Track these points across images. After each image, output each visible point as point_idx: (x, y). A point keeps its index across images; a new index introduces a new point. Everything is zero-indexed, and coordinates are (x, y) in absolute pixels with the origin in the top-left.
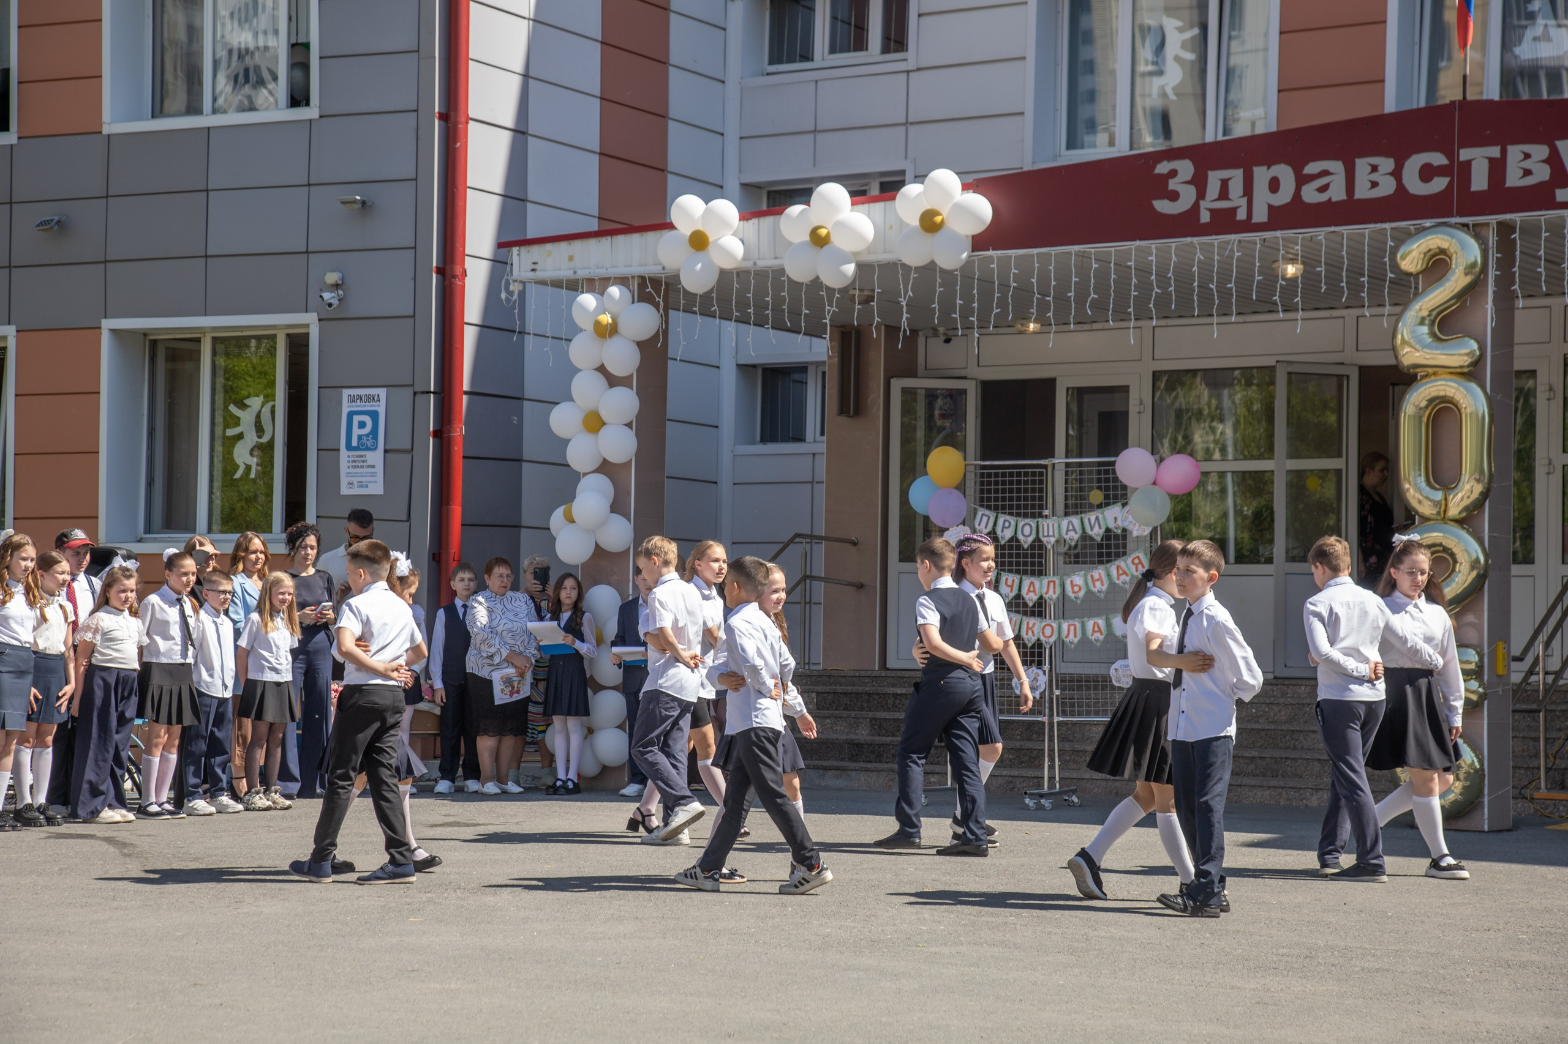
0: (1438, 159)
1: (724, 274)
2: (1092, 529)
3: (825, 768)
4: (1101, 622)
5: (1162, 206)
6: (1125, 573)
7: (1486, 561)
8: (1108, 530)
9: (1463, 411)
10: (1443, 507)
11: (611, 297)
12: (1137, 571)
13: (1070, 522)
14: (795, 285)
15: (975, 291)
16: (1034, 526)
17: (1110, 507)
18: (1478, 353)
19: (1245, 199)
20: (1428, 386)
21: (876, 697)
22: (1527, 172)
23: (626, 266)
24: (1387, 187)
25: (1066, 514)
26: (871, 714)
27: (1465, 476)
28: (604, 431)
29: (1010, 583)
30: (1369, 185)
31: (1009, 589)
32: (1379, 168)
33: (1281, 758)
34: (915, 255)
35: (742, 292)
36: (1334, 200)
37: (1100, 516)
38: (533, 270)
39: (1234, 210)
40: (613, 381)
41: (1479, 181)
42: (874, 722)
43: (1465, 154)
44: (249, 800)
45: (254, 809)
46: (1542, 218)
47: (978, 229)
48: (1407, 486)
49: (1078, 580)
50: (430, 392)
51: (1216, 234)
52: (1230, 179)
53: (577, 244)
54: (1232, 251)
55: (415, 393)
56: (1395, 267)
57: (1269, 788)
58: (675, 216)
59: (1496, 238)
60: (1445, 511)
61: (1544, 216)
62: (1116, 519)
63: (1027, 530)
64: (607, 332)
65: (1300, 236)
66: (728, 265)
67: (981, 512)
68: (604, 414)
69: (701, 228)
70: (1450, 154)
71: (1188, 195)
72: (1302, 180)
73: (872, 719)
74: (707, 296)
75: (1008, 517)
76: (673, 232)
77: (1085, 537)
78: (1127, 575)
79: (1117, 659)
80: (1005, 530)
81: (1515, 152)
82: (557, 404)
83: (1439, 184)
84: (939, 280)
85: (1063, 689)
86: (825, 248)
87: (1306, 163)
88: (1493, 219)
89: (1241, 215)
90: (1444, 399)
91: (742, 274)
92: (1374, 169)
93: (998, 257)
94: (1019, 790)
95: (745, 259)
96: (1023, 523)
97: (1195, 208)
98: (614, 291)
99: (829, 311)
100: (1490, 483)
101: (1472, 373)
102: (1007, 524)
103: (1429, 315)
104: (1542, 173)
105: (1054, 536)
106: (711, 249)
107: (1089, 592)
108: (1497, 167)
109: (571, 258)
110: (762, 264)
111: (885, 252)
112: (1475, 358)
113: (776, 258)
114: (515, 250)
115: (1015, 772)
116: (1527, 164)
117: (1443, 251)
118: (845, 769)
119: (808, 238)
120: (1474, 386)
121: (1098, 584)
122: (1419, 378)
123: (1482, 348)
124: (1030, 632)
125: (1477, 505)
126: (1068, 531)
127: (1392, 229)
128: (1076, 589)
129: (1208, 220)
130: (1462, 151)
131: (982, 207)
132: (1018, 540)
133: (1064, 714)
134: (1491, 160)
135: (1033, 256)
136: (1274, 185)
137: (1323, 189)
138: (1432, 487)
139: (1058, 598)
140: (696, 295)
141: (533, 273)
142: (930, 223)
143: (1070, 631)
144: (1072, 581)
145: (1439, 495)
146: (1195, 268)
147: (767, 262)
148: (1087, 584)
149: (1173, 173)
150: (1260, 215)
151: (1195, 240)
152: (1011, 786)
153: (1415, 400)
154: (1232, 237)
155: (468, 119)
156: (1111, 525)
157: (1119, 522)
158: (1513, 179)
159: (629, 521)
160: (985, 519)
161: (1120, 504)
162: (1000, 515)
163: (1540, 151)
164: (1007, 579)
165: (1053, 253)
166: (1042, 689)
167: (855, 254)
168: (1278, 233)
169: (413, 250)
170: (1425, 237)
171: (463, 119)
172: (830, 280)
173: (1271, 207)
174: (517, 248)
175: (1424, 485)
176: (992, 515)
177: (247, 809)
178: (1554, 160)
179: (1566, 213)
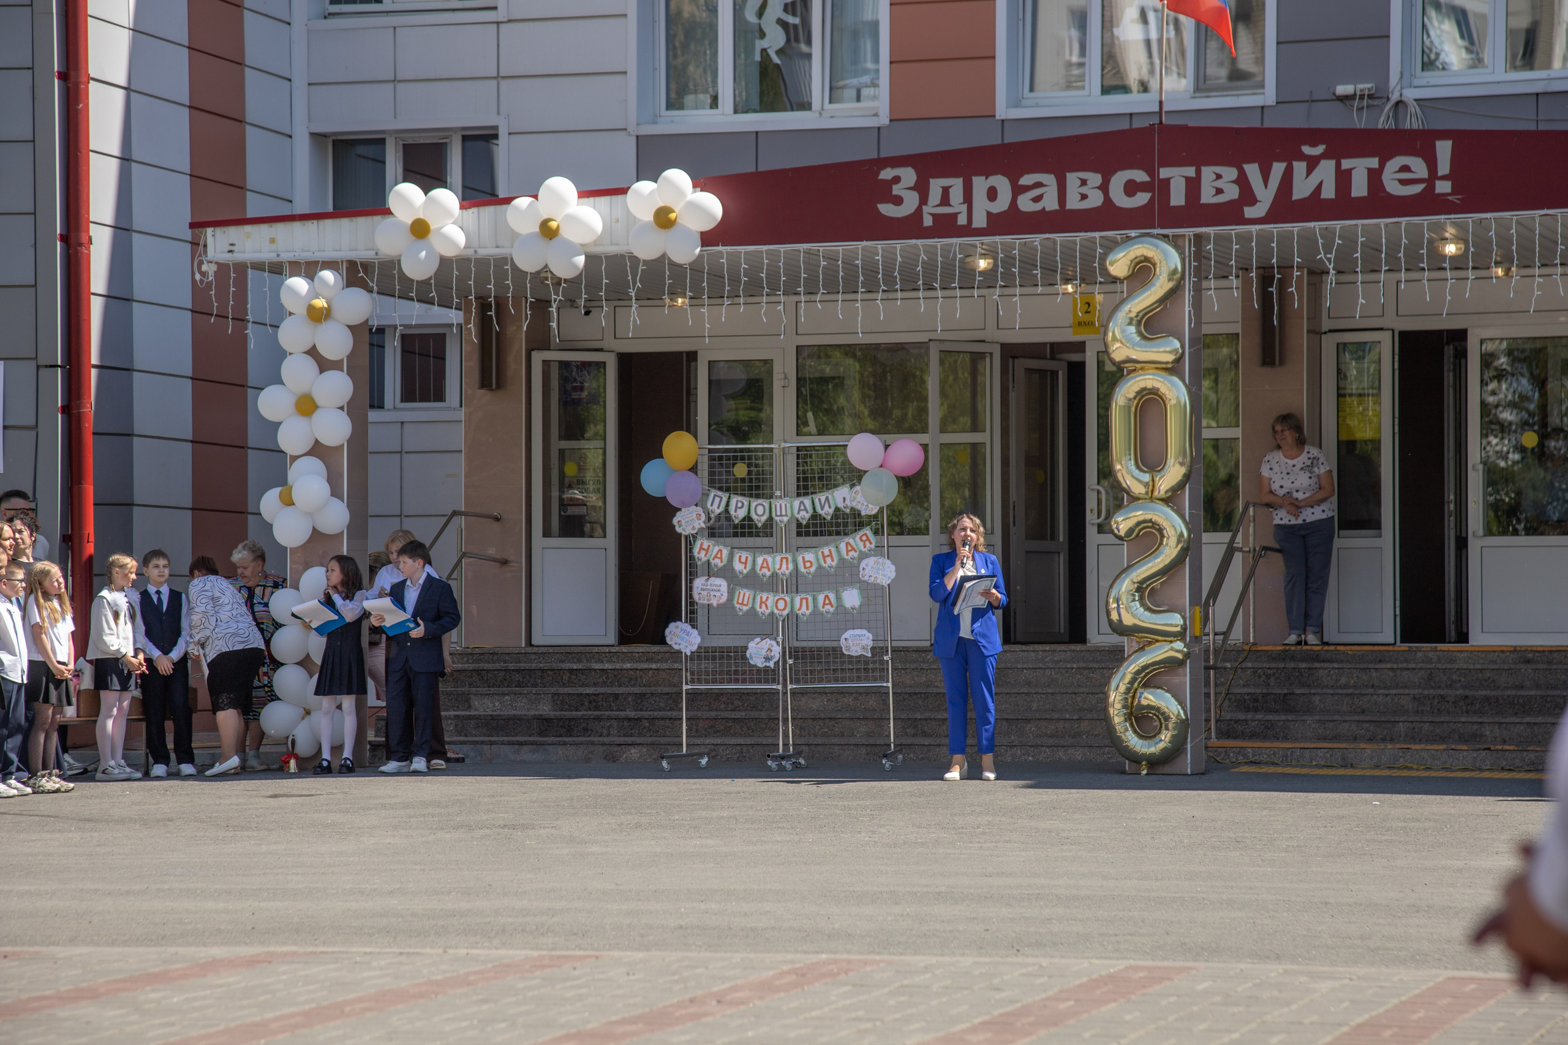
0: (1141, 176)
1: (444, 262)
2: (822, 508)
3: (521, 744)
4: (832, 596)
5: (887, 209)
6: (853, 549)
7: (1189, 535)
8: (837, 509)
9: (1167, 402)
10: (1152, 486)
11: (324, 282)
12: (865, 547)
13: (802, 502)
14: (518, 273)
15: (705, 283)
16: (767, 506)
17: (839, 488)
18: (1180, 351)
19: (966, 205)
20: (1138, 379)
21: (551, 673)
22: (1219, 191)
23: (334, 250)
24: (1095, 200)
25: (799, 495)
26: (553, 690)
27: (1171, 460)
28: (317, 416)
29: (743, 560)
30: (1079, 197)
31: (743, 565)
32: (1088, 182)
34: (647, 249)
35: (463, 280)
36: (1047, 209)
37: (830, 497)
38: (230, 251)
39: (954, 216)
40: (324, 365)
41: (1178, 198)
42: (556, 698)
43: (1164, 173)
44: (35, 784)
45: (43, 792)
46: (1233, 232)
47: (708, 226)
48: (1118, 467)
49: (809, 556)
50: (58, 366)
51: (938, 238)
52: (950, 187)
53: (280, 228)
54: (955, 252)
55: (38, 367)
56: (1104, 271)
58: (392, 202)
59: (1193, 249)
60: (1152, 492)
61: (1234, 230)
62: (844, 499)
63: (760, 510)
64: (317, 316)
65: (1018, 241)
66: (449, 253)
67: (713, 492)
68: (319, 398)
69: (422, 216)
70: (1151, 173)
71: (911, 201)
72: (1018, 191)
73: (554, 695)
74: (425, 283)
75: (740, 498)
76: (389, 220)
77: (815, 516)
78: (856, 551)
79: (846, 630)
80: (738, 510)
81: (1208, 172)
82: (262, 389)
83: (1142, 199)
84: (667, 273)
85: (796, 658)
86: (553, 240)
87: (1022, 176)
88: (1189, 232)
89: (962, 220)
90: (1151, 391)
91: (463, 262)
92: (1084, 182)
93: (727, 253)
94: (722, 757)
95: (465, 247)
96: (756, 503)
97: (919, 212)
98: (328, 275)
99: (555, 299)
100: (1191, 466)
102: (740, 505)
103: (1137, 316)
104: (1232, 193)
105: (786, 515)
106: (432, 238)
107: (820, 567)
108: (1193, 186)
109: (272, 241)
110: (483, 252)
111: (612, 244)
112: (1178, 355)
113: (497, 247)
114: (209, 231)
115: (719, 741)
116: (1219, 184)
117: (1147, 259)
118: (542, 744)
119: (537, 230)
120: (1176, 379)
121: (828, 560)
122: (1125, 373)
123: (1183, 347)
124: (764, 605)
125: (1180, 486)
126: (799, 510)
127: (1101, 237)
128: (808, 565)
129: (931, 224)
130: (1162, 170)
131: (712, 205)
132: (750, 520)
133: (798, 681)
134: (1188, 179)
135: (762, 252)
136: (992, 194)
137: (1037, 199)
138: (1141, 470)
139: (791, 574)
140: (413, 281)
141: (230, 254)
142: (664, 219)
143: (803, 605)
144: (803, 558)
145: (1146, 477)
146: (920, 268)
147: (488, 250)
148: (818, 560)
149: (897, 180)
150: (980, 221)
151: (919, 242)
152: (714, 754)
153: (1125, 393)
154: (954, 240)
155: (89, 78)
156: (841, 505)
157: (848, 503)
158: (1207, 196)
159: (343, 501)
160: (717, 500)
161: (848, 485)
162: (732, 496)
163: (1230, 173)
164: (740, 557)
165: (782, 250)
166: (776, 660)
167: (582, 245)
168: (997, 239)
169: (33, 216)
170: (1132, 245)
171: (84, 79)
172: (563, 272)
173: (989, 213)
174: (212, 229)
175: (1133, 468)
176: (725, 496)
177: (34, 793)
178: (1242, 181)
179: (1254, 228)
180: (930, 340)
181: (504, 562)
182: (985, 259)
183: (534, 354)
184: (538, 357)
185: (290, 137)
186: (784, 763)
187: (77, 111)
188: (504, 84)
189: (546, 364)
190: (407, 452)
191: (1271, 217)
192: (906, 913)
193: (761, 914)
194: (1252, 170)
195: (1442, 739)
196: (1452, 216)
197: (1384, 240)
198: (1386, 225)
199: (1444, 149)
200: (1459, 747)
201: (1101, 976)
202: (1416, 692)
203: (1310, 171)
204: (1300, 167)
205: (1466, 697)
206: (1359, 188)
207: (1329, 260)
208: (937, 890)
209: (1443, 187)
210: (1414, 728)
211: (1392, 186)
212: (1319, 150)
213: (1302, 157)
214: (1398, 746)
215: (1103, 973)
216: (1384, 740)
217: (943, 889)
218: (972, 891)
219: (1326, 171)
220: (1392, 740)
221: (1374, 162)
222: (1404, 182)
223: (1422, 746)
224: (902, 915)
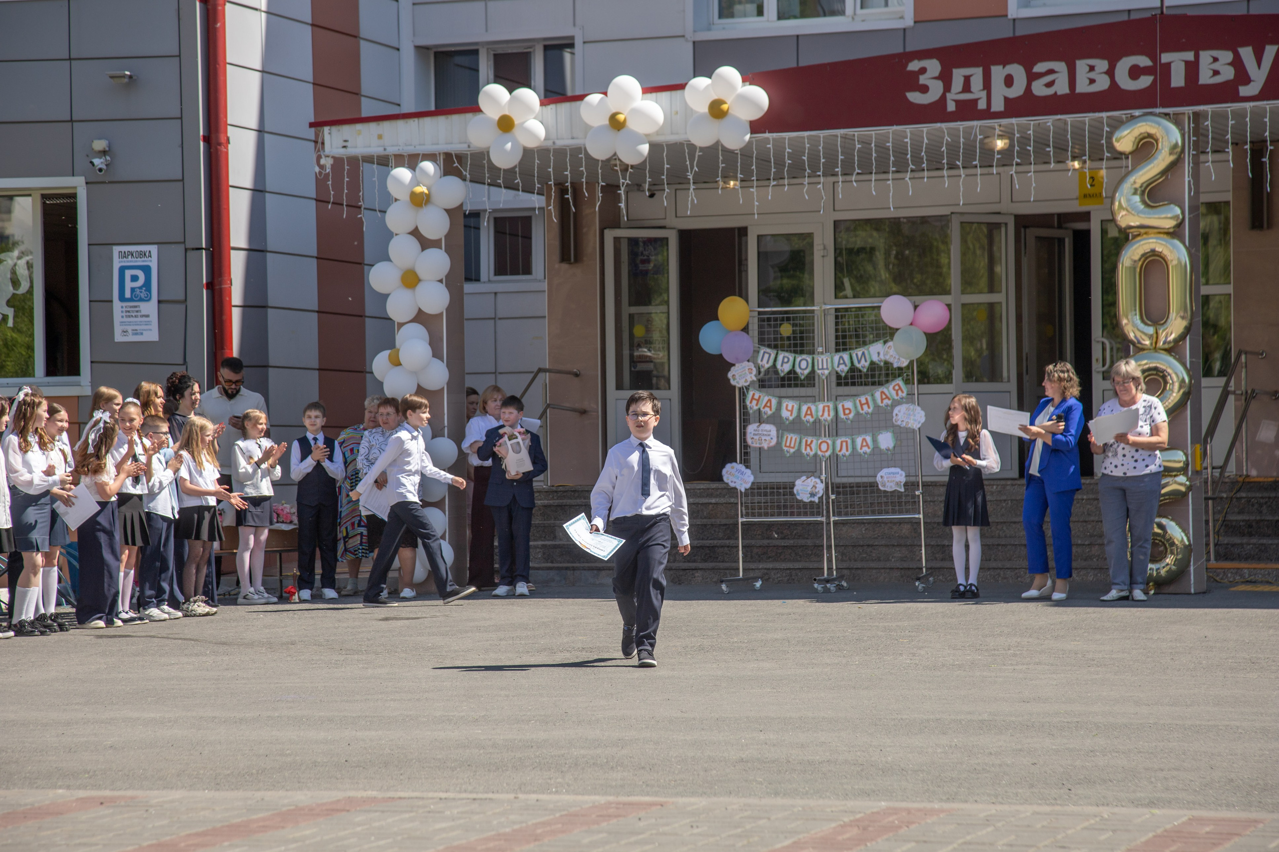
0: (1143, 61)
1: (528, 153)
2: (859, 362)
3: (599, 569)
4: (869, 439)
5: (914, 97)
6: (887, 397)
7: (1190, 381)
8: (872, 363)
9: (1169, 263)
10: (1155, 338)
11: (424, 172)
12: (897, 394)
13: (841, 357)
14: (592, 162)
15: (754, 167)
16: (810, 361)
17: (874, 344)
18: (1181, 217)
19: (985, 92)
20: (1142, 243)
22: (1216, 73)
23: (433, 144)
24: (1103, 83)
25: (837, 351)
27: (1173, 314)
28: (420, 288)
29: (790, 408)
30: (1088, 82)
31: (790, 413)
32: (1096, 68)
33: (993, 545)
34: (702, 137)
35: (543, 167)
36: (1059, 93)
37: (866, 352)
38: (344, 147)
39: (975, 101)
40: (425, 244)
41: (1178, 79)
43: (1166, 58)
44: (188, 608)
46: (1229, 109)
47: (756, 115)
48: (1124, 321)
49: (848, 404)
50: (202, 249)
51: (961, 121)
52: (971, 75)
53: (386, 125)
54: (976, 135)
55: (186, 250)
56: (1111, 147)
57: (989, 569)
58: (482, 102)
59: (1192, 125)
60: (1156, 343)
61: (1230, 107)
62: (879, 353)
63: (804, 364)
64: (419, 201)
65: (1032, 123)
66: (531, 144)
67: (763, 350)
68: (421, 272)
69: (507, 113)
70: (1154, 58)
71: (936, 90)
72: (1032, 77)
74: (511, 171)
75: (787, 354)
76: (479, 116)
77: (853, 369)
78: (889, 399)
79: (882, 468)
80: (785, 365)
81: (1206, 57)
82: (373, 265)
83: (1145, 81)
84: (721, 158)
85: (838, 493)
86: (622, 131)
87: (1035, 64)
88: (1189, 110)
89: (982, 105)
90: (1155, 254)
91: (543, 152)
92: (1092, 68)
93: (774, 139)
94: (774, 580)
95: (545, 139)
96: (800, 358)
97: (943, 99)
98: (428, 166)
99: (623, 183)
100: (1191, 319)
101: (1175, 233)
102: (786, 360)
103: (1141, 187)
104: (1228, 73)
105: (827, 369)
106: (516, 131)
107: (858, 414)
108: (1192, 69)
109: (380, 137)
110: (560, 143)
111: (672, 134)
112: (1179, 221)
113: (573, 138)
114: (326, 129)
115: (770, 565)
116: (1216, 66)
117: (1150, 136)
119: (607, 122)
120: (1177, 242)
121: (865, 407)
122: (1130, 238)
123: (1183, 213)
124: (808, 448)
125: (1182, 338)
126: (839, 364)
127: (1108, 117)
128: (847, 412)
129: (954, 109)
130: (1163, 55)
131: (760, 97)
132: (795, 373)
133: (839, 514)
134: (1187, 63)
135: (804, 138)
136: (1009, 81)
137: (1050, 85)
138: (1146, 324)
139: (832, 420)
140: (500, 169)
141: (344, 149)
142: (717, 110)
143: (842, 446)
144: (843, 406)
145: (1151, 330)
146: (944, 148)
147: (565, 142)
148: (856, 407)
149: (923, 70)
150: (998, 105)
151: (944, 125)
152: (766, 577)
153: (1131, 255)
154: (975, 123)
155: (225, 1)
156: (875, 358)
157: (882, 357)
158: (1205, 78)
159: (443, 361)
160: (766, 356)
161: (882, 341)
162: (780, 352)
163: (1226, 56)
164: (787, 405)
165: (822, 135)
166: (820, 495)
167: (647, 135)
168: (1014, 121)
169: (180, 121)
170: (1136, 123)
171: (220, 1)
172: (630, 159)
173: (1006, 99)
174: (329, 128)
175: (1138, 322)
176: (773, 353)
178: (1237, 63)
179: (1248, 105)
180: (952, 213)
181: (583, 412)
182: (1002, 139)
183: (606, 232)
184: (610, 234)
185: (398, 49)
186: (828, 585)
187: (215, 29)
189: (617, 240)
190: (500, 319)
191: (1264, 95)
192: (954, 744)
193: (817, 745)
194: (1247, 53)
208: (980, 718)
217: (985, 716)
218: (1013, 719)
224: (951, 746)
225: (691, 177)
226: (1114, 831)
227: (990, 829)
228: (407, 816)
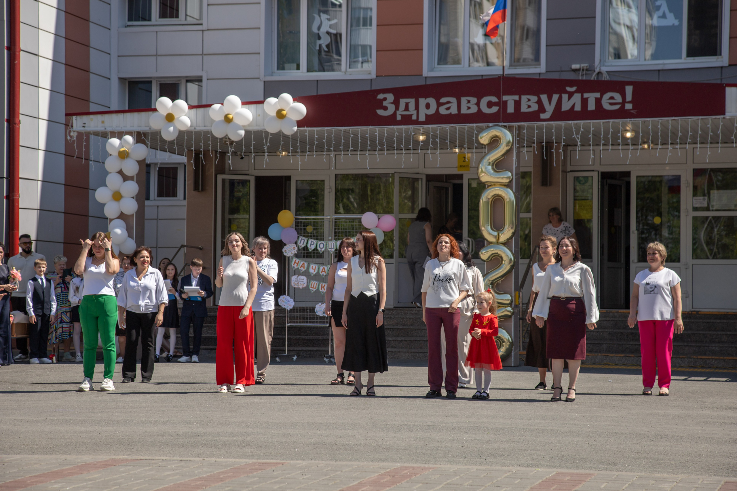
0: (494, 99)
1: (181, 133)
5: (380, 112)
7: (514, 260)
9: (505, 200)
10: (498, 237)
11: (126, 142)
14: (214, 138)
15: (298, 144)
16: (325, 244)
18: (511, 177)
19: (416, 111)
20: (492, 189)
22: (529, 107)
23: (131, 127)
24: (474, 109)
27: (507, 226)
28: (123, 201)
29: (314, 268)
30: (467, 108)
31: (314, 270)
32: (471, 102)
33: (413, 340)
34: (272, 128)
35: (189, 140)
36: (452, 113)
38: (84, 127)
39: (411, 116)
40: (126, 178)
41: (511, 109)
43: (505, 98)
46: (535, 125)
47: (300, 118)
48: (483, 228)
50: (4, 178)
51: (404, 125)
52: (409, 103)
53: (106, 117)
54: (411, 133)
56: (478, 142)
57: (411, 352)
58: (158, 106)
59: (517, 132)
60: (498, 240)
61: (536, 124)
63: (322, 246)
64: (123, 155)
65: (439, 127)
66: (183, 129)
67: (301, 238)
68: (123, 193)
69: (171, 112)
70: (499, 98)
71: (391, 109)
72: (439, 105)
74: (171, 143)
75: (313, 240)
76: (156, 113)
80: (312, 246)
81: (524, 98)
83: (495, 109)
84: (281, 139)
86: (231, 124)
87: (441, 98)
88: (515, 124)
89: (414, 118)
90: (498, 195)
91: (189, 133)
92: (469, 102)
93: (309, 131)
94: (303, 356)
95: (191, 126)
96: (320, 243)
97: (395, 114)
98: (129, 139)
99: (231, 150)
100: (515, 229)
102: (312, 243)
103: (492, 161)
104: (535, 107)
105: (333, 248)
106: (175, 122)
108: (518, 104)
109: (103, 122)
110: (198, 129)
111: (256, 126)
112: (511, 179)
113: (205, 126)
116: (529, 103)
117: (496, 136)
119: (223, 119)
120: (509, 190)
122: (486, 187)
123: (512, 175)
124: (323, 288)
125: (511, 238)
127: (476, 126)
129: (400, 119)
131: (302, 108)
132: (317, 250)
134: (516, 101)
135: (324, 131)
136: (428, 106)
137: (448, 109)
138: (493, 230)
140: (166, 141)
141: (83, 128)
142: (280, 115)
145: (495, 233)
146: (395, 138)
147: (200, 128)
149: (385, 99)
150: (422, 118)
151: (395, 127)
152: (299, 354)
153: (486, 196)
154: (411, 126)
155: (20, 50)
158: (524, 109)
159: (133, 239)
160: (303, 241)
162: (309, 239)
163: (534, 99)
164: (312, 267)
165: (333, 130)
167: (243, 126)
168: (430, 126)
170: (490, 130)
171: (18, 50)
172: (234, 138)
173: (426, 115)
174: (75, 116)
175: (489, 229)
176: (306, 239)
178: (539, 102)
179: (545, 123)
180: (395, 172)
182: (423, 136)
183: (219, 176)
184: (220, 177)
185: (110, 79)
186: (331, 359)
187: (15, 64)
188: (205, 57)
190: (160, 219)
191: (552, 118)
192: (418, 437)
193: (348, 436)
194: (544, 98)
195: (622, 352)
196: (633, 119)
197: (602, 130)
198: (603, 123)
199: (629, 90)
200: (630, 355)
201: (547, 479)
202: (610, 330)
203: (569, 98)
204: (565, 97)
205: (632, 333)
206: (592, 106)
207: (578, 138)
208: (428, 424)
209: (629, 107)
210: (610, 347)
211: (606, 106)
212: (574, 89)
213: (566, 92)
214: (603, 354)
215: (548, 477)
216: (596, 352)
219: (577, 98)
220: (600, 352)
221: (598, 95)
222: (611, 104)
223: (614, 355)
224: (417, 438)
225: (266, 148)
226: (521, 479)
227: (458, 477)
228: (148, 468)
